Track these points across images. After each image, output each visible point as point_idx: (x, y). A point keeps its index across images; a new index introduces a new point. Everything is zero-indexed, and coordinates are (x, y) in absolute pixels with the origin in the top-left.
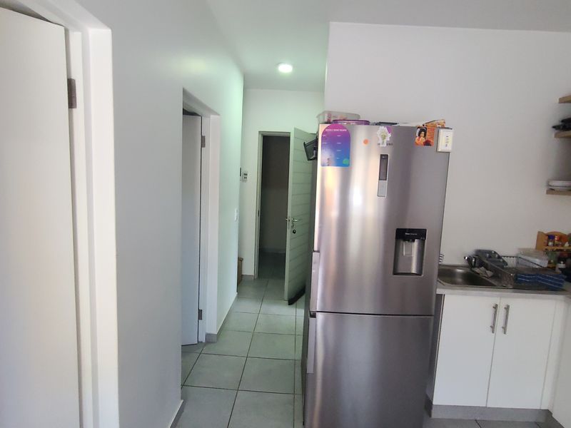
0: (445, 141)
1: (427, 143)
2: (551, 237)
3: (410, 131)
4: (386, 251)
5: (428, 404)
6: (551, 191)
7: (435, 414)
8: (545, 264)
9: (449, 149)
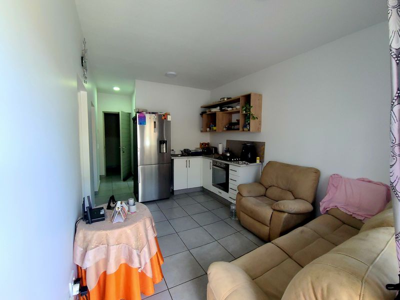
0: (169, 118)
1: (165, 119)
2: (203, 144)
3: (161, 115)
4: (158, 148)
5: (173, 190)
6: (201, 131)
7: (175, 194)
8: (201, 151)
9: (170, 120)
